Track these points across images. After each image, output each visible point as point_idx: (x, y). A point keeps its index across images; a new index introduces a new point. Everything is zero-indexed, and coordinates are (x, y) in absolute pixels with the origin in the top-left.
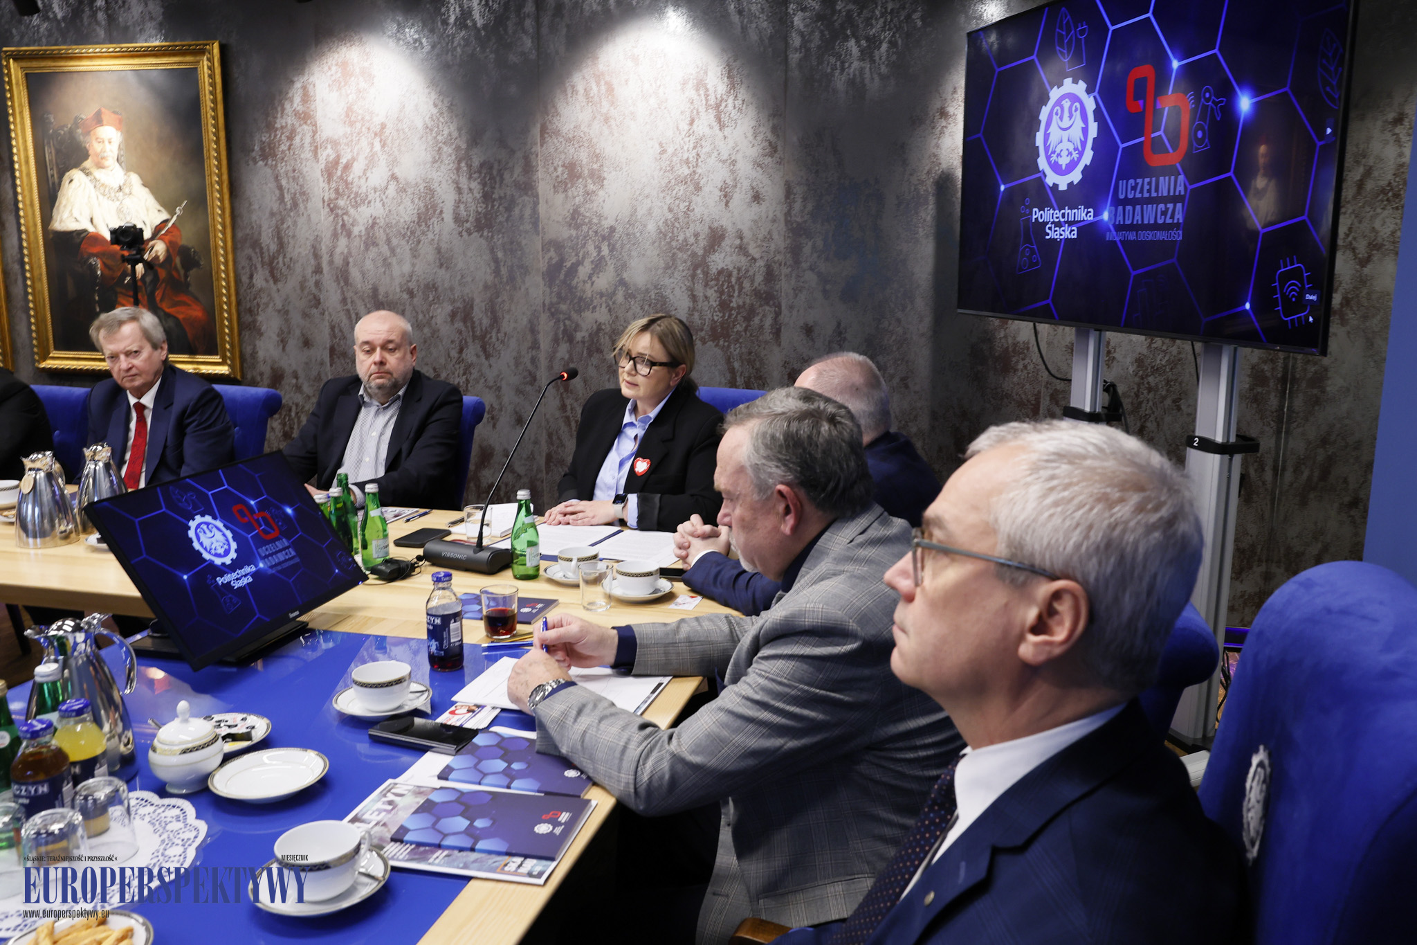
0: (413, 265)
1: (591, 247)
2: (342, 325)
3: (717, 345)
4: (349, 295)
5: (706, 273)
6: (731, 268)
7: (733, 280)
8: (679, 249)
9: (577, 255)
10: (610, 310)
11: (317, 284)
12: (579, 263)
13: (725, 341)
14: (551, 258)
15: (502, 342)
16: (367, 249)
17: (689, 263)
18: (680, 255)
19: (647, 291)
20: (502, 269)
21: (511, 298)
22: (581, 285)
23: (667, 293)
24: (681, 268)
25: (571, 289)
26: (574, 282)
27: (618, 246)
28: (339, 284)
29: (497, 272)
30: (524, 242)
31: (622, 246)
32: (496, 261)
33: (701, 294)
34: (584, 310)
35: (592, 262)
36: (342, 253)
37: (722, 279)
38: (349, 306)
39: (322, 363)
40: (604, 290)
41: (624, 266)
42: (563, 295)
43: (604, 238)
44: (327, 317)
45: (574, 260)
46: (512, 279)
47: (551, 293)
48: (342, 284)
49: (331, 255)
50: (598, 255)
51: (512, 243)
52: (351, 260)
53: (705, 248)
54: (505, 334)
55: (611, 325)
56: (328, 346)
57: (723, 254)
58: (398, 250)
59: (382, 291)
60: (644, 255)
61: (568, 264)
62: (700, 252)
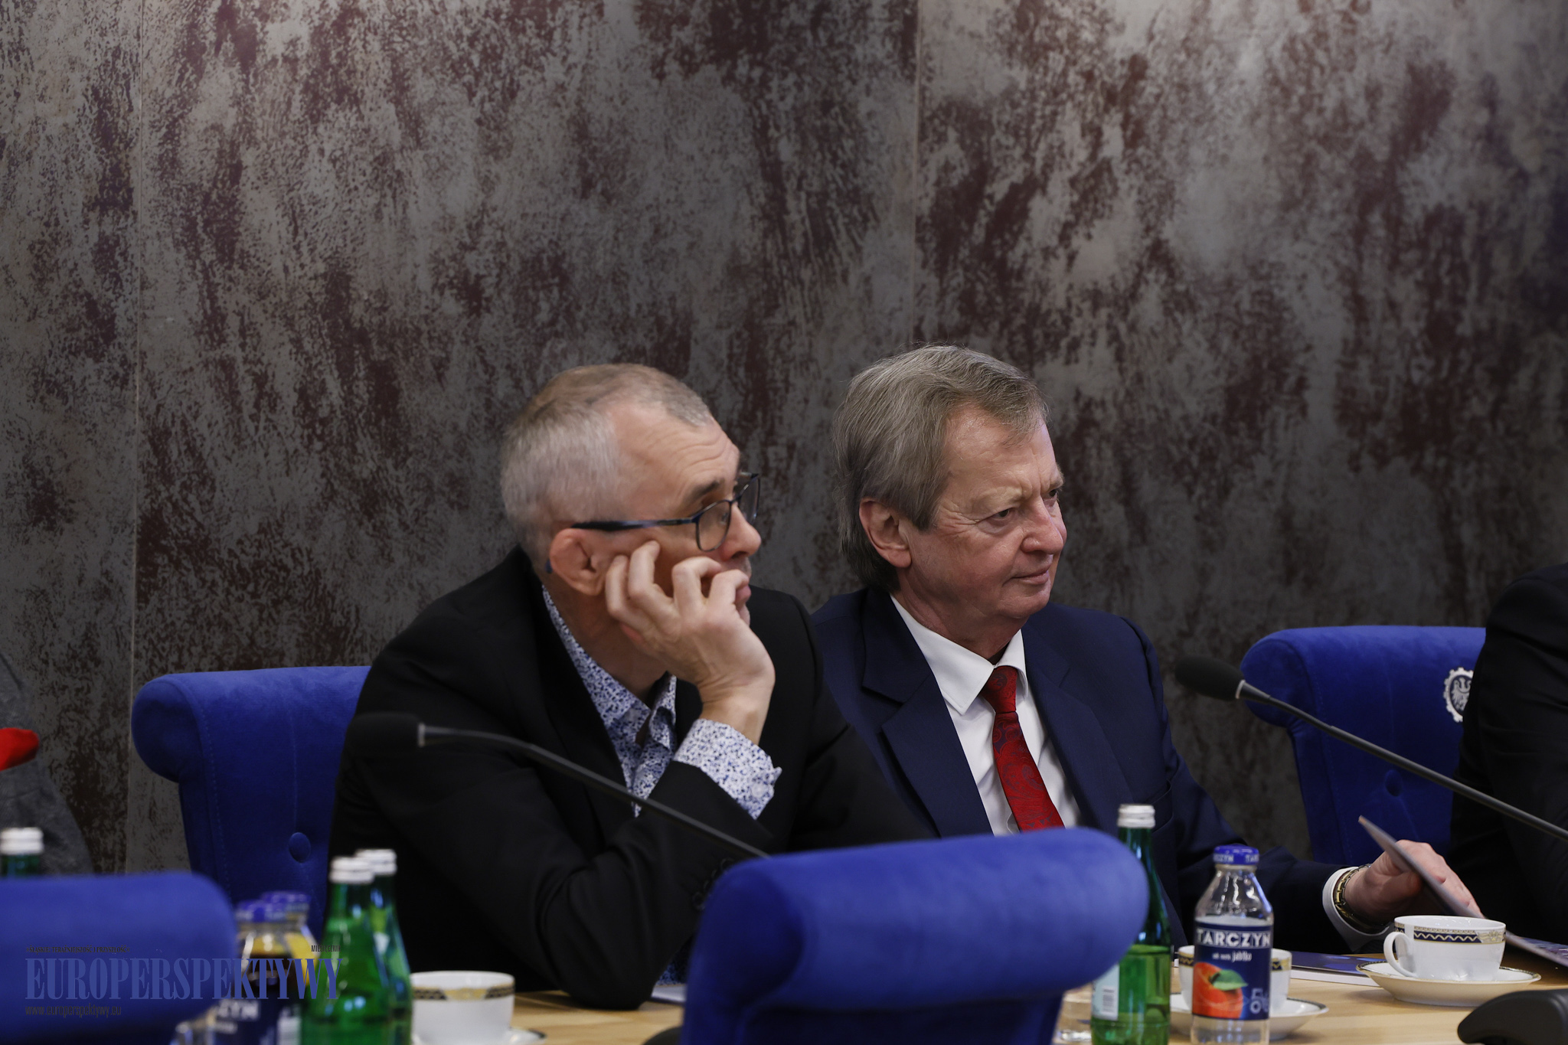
0: (487, 184)
1: (1070, 130)
2: (201, 426)
3: (1417, 469)
4: (233, 300)
5: (1394, 224)
6: (1461, 205)
7: (1467, 246)
8: (1325, 140)
9: (1027, 156)
10: (1119, 357)
11: (107, 253)
12: (1033, 185)
13: (1438, 454)
14: (947, 168)
15: (781, 479)
16: (315, 116)
17: (1349, 190)
18: (1326, 159)
19: (1230, 284)
20: (791, 204)
21: (816, 315)
22: (1035, 263)
23: (1286, 291)
24: (1327, 206)
25: (1005, 276)
26: (1015, 256)
27: (1152, 126)
28: (195, 255)
29: (774, 217)
30: (865, 105)
31: (1163, 133)
32: (772, 172)
33: (1378, 295)
34: (1042, 355)
35: (1073, 182)
36: (216, 128)
37: (1436, 242)
38: (233, 349)
39: (105, 592)
40: (1105, 284)
41: (1167, 196)
42: (981, 299)
43: (1111, 97)
44: (137, 394)
45: (1017, 175)
46: (822, 239)
47: (943, 293)
48: (209, 256)
49: (171, 136)
50: (1093, 157)
51: (826, 106)
52: (248, 157)
53: (1393, 140)
54: (791, 447)
55: (1120, 408)
56: (135, 515)
57: (1441, 161)
58: (433, 125)
59: (364, 282)
60: (1225, 158)
61: (999, 189)
62: (1381, 152)
